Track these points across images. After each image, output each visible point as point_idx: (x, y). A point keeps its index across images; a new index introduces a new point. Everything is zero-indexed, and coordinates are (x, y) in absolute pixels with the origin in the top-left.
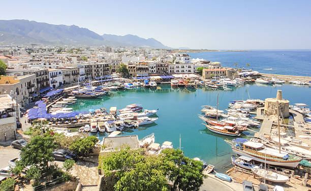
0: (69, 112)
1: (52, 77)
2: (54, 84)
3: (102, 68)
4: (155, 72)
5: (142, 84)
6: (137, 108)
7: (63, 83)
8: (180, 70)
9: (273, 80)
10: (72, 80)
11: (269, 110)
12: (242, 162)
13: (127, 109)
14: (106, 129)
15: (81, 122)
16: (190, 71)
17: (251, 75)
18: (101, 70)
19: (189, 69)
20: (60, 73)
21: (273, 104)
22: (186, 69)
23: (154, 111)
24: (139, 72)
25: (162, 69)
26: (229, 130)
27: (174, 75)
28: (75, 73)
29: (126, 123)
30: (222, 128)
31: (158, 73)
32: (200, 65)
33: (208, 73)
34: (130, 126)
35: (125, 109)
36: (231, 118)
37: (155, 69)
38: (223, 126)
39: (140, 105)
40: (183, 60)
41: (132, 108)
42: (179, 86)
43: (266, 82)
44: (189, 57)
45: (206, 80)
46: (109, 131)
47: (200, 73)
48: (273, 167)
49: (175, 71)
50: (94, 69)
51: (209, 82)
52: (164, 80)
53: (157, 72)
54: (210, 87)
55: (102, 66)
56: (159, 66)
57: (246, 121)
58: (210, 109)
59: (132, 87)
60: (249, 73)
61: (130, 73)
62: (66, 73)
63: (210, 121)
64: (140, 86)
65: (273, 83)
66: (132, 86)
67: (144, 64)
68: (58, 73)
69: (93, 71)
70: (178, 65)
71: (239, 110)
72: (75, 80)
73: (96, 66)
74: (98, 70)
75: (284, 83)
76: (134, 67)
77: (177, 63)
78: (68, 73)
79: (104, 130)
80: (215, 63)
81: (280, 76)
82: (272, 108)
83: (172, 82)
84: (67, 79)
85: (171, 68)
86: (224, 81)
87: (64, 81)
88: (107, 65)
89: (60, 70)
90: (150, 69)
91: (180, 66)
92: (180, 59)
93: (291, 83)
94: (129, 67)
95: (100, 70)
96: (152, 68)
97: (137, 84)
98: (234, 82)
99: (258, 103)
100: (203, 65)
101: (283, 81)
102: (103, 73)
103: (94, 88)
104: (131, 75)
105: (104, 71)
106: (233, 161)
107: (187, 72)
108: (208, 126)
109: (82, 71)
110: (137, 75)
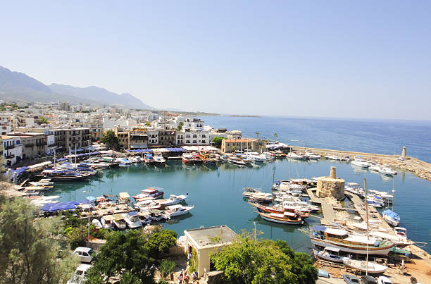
0: (54, 202)
1: (7, 148)
2: (10, 160)
3: (81, 136)
4: (157, 143)
5: (142, 159)
6: (157, 194)
7: (22, 157)
8: (191, 140)
9: (308, 154)
10: (36, 153)
11: (324, 191)
12: (327, 253)
13: (145, 195)
14: (127, 224)
15: (85, 216)
16: (204, 142)
17: (281, 148)
18: (79, 138)
19: (204, 139)
20: (18, 142)
21: (329, 184)
22: (199, 138)
23: (183, 197)
24: (134, 142)
25: (166, 138)
26: (291, 217)
27: (185, 147)
28: (41, 143)
29: (152, 215)
30: (282, 216)
31: (162, 145)
32: (215, 133)
33: (229, 145)
34: (159, 219)
35: (141, 195)
36: (286, 202)
37: (157, 138)
38: (282, 213)
39: (160, 189)
40: (193, 127)
41: (151, 193)
42: (196, 162)
43: (300, 157)
44: (202, 123)
45: (229, 154)
46: (132, 227)
47: (218, 144)
48: (362, 257)
49: (185, 141)
50: (68, 136)
51: (232, 157)
52: (172, 154)
53: (160, 142)
54: (235, 163)
55: (81, 132)
56: (162, 134)
57: (304, 205)
58: (254, 192)
59: (129, 164)
60: (278, 146)
61: (121, 143)
62: (27, 143)
63: (264, 208)
64: (139, 162)
65: (308, 159)
66: (128, 162)
67: (141, 131)
68: (15, 142)
69: (68, 140)
70: (188, 133)
71: (289, 192)
72: (39, 153)
73: (72, 133)
74: (74, 138)
75: (319, 158)
76: (127, 135)
77: (187, 130)
78: (31, 142)
79: (125, 226)
80: (234, 132)
81: (313, 150)
82: (327, 189)
83: (185, 156)
84: (28, 152)
85: (178, 138)
86: (251, 156)
87: (24, 155)
88: (87, 132)
89: (18, 138)
90: (150, 138)
91: (191, 134)
92: (190, 125)
93: (327, 158)
94: (119, 135)
95: (77, 139)
96: (153, 136)
97: (135, 159)
98: (263, 156)
99: (304, 183)
100: (219, 134)
101: (319, 156)
102: (81, 144)
103: (75, 165)
104: (122, 146)
105: (83, 140)
106: (315, 254)
107: (200, 143)
108: (263, 214)
109: (51, 139)
110: (132, 147)
